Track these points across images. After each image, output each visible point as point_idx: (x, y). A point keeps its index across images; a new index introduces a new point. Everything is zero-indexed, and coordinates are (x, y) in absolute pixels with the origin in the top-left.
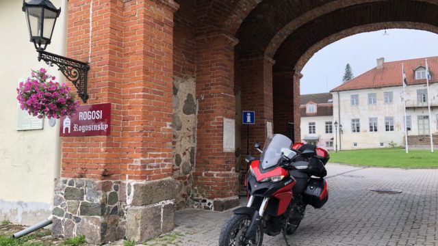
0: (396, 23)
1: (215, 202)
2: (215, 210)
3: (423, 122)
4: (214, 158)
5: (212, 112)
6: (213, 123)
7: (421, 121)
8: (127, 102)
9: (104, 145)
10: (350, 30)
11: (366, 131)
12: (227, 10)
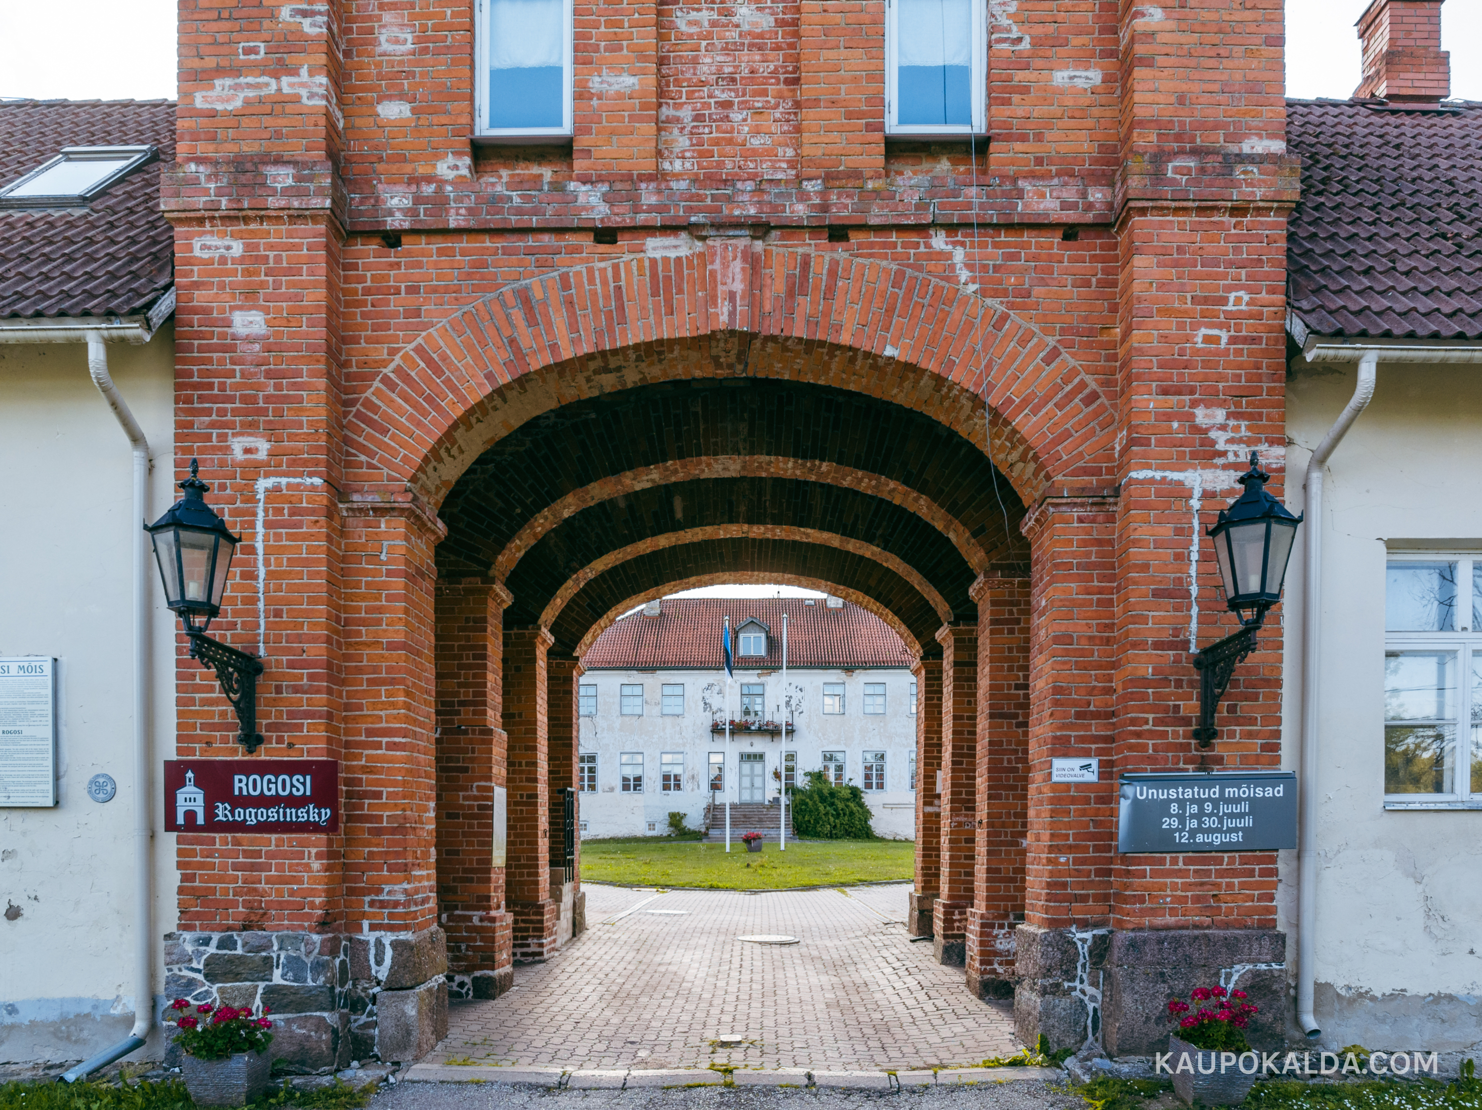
0: (802, 578)
1: (475, 980)
2: (474, 997)
3: (752, 769)
4: (471, 880)
5: (465, 770)
6: (465, 798)
7: (746, 767)
8: (358, 757)
9: (319, 856)
10: (706, 577)
11: (612, 790)
12: (503, 528)
